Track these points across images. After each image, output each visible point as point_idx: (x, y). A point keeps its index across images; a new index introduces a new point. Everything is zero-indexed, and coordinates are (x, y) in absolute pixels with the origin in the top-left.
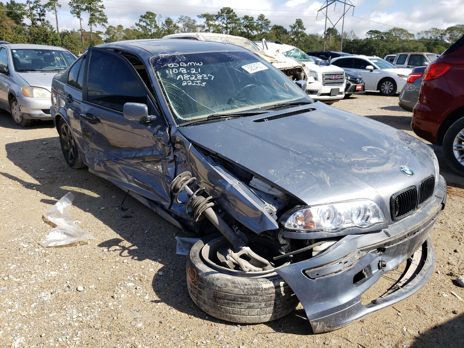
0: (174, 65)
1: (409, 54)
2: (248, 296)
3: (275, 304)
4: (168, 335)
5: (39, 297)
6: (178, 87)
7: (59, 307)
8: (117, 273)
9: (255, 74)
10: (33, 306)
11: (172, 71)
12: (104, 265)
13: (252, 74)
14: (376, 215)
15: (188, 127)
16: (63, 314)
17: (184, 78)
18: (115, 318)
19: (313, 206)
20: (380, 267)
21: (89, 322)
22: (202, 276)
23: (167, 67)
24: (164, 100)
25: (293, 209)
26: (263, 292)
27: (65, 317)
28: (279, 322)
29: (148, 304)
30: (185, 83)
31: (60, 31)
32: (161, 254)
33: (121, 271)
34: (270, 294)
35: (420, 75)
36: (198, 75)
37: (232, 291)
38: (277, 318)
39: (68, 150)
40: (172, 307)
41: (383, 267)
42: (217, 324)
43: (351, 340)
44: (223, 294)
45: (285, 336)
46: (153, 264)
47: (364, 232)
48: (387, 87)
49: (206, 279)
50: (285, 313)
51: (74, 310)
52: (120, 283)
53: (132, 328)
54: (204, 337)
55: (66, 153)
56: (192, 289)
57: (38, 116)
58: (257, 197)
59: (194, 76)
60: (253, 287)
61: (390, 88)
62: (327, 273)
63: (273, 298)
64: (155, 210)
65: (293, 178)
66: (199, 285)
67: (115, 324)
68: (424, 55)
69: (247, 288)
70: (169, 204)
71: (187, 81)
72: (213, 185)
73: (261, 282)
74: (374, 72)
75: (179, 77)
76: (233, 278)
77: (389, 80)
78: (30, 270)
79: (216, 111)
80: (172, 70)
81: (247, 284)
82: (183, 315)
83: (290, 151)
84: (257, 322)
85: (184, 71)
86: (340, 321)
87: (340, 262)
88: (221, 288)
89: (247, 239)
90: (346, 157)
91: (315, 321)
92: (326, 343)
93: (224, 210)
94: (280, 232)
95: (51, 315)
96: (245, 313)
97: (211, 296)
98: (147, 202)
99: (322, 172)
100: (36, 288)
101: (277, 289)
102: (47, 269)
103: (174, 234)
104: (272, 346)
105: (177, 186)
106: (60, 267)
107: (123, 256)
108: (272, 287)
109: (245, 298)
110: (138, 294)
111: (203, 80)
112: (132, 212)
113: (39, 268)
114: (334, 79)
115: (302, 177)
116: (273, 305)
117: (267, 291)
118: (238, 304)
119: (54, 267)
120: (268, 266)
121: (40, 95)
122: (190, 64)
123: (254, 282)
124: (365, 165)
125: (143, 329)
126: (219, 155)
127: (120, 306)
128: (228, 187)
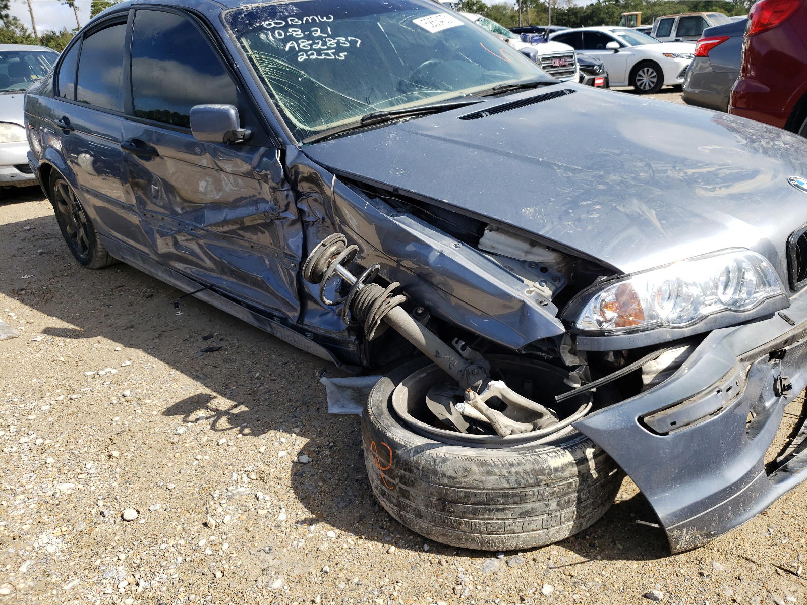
0: (275, 23)
1: (677, 17)
2: (518, 490)
3: (579, 501)
4: (346, 599)
5: (36, 545)
6: (289, 64)
7: (83, 565)
8: (208, 468)
9: (441, 34)
10: (24, 568)
11: (273, 36)
12: (177, 455)
13: (435, 33)
14: (764, 281)
15: (323, 144)
16: (94, 580)
17: (301, 46)
18: (219, 575)
19: (635, 274)
20: (780, 391)
21: (159, 593)
22: (406, 457)
23: (261, 28)
24: (262, 93)
25: (592, 285)
26: (552, 476)
27: (100, 587)
28: (588, 537)
29: (288, 530)
30: (305, 57)
31: (40, 35)
32: (295, 417)
33: (215, 463)
34: (566, 479)
35: (718, 41)
36: (327, 39)
37: (481, 482)
38: (583, 529)
39: (75, 232)
40: (343, 533)
41: (786, 390)
42: (453, 558)
43: (754, 558)
44: (462, 491)
45: (609, 569)
46: (283, 440)
47: (744, 320)
48: (646, 78)
49: (417, 463)
50: (598, 515)
51: (120, 568)
52: (217, 491)
53: (260, 595)
54: (429, 594)
55: (70, 239)
56: (384, 488)
57: (8, 179)
58: (502, 271)
59: (321, 42)
60: (528, 467)
61: (652, 79)
62: (694, 419)
63: (575, 487)
64: (269, 330)
65: (579, 220)
66: (402, 478)
67: (219, 589)
68: (703, 17)
69: (517, 473)
70: (296, 314)
71: (306, 51)
72: (395, 259)
73: (545, 456)
74: (622, 52)
75: (289, 45)
76: (481, 454)
77: (648, 64)
78: (12, 487)
79: (376, 106)
80: (273, 33)
81: (515, 462)
82: (371, 548)
83: (556, 168)
84: (541, 544)
85: (298, 33)
86: (730, 520)
87: (717, 389)
88: (456, 478)
89: (487, 365)
90: (674, 167)
91: (678, 528)
92: (705, 572)
93: (427, 309)
94: (563, 342)
95: (67, 587)
96: (515, 528)
97: (434, 499)
98: (251, 316)
99: (635, 201)
100: (29, 526)
101: (581, 467)
102: (50, 479)
103: (317, 374)
104: (588, 595)
105: (319, 267)
106: (78, 471)
107: (219, 430)
108: (571, 464)
109: (515, 495)
110: (261, 512)
111: (339, 49)
112: (221, 340)
113: (32, 479)
114: (559, 66)
115: (597, 216)
116: (575, 503)
117: (560, 474)
118: (498, 510)
119: (66, 472)
120: (545, 418)
121: (7, 138)
122: (307, 20)
123: (528, 458)
124: (719, 181)
125: (287, 592)
126: (401, 192)
127: (226, 546)
128: (432, 258)
